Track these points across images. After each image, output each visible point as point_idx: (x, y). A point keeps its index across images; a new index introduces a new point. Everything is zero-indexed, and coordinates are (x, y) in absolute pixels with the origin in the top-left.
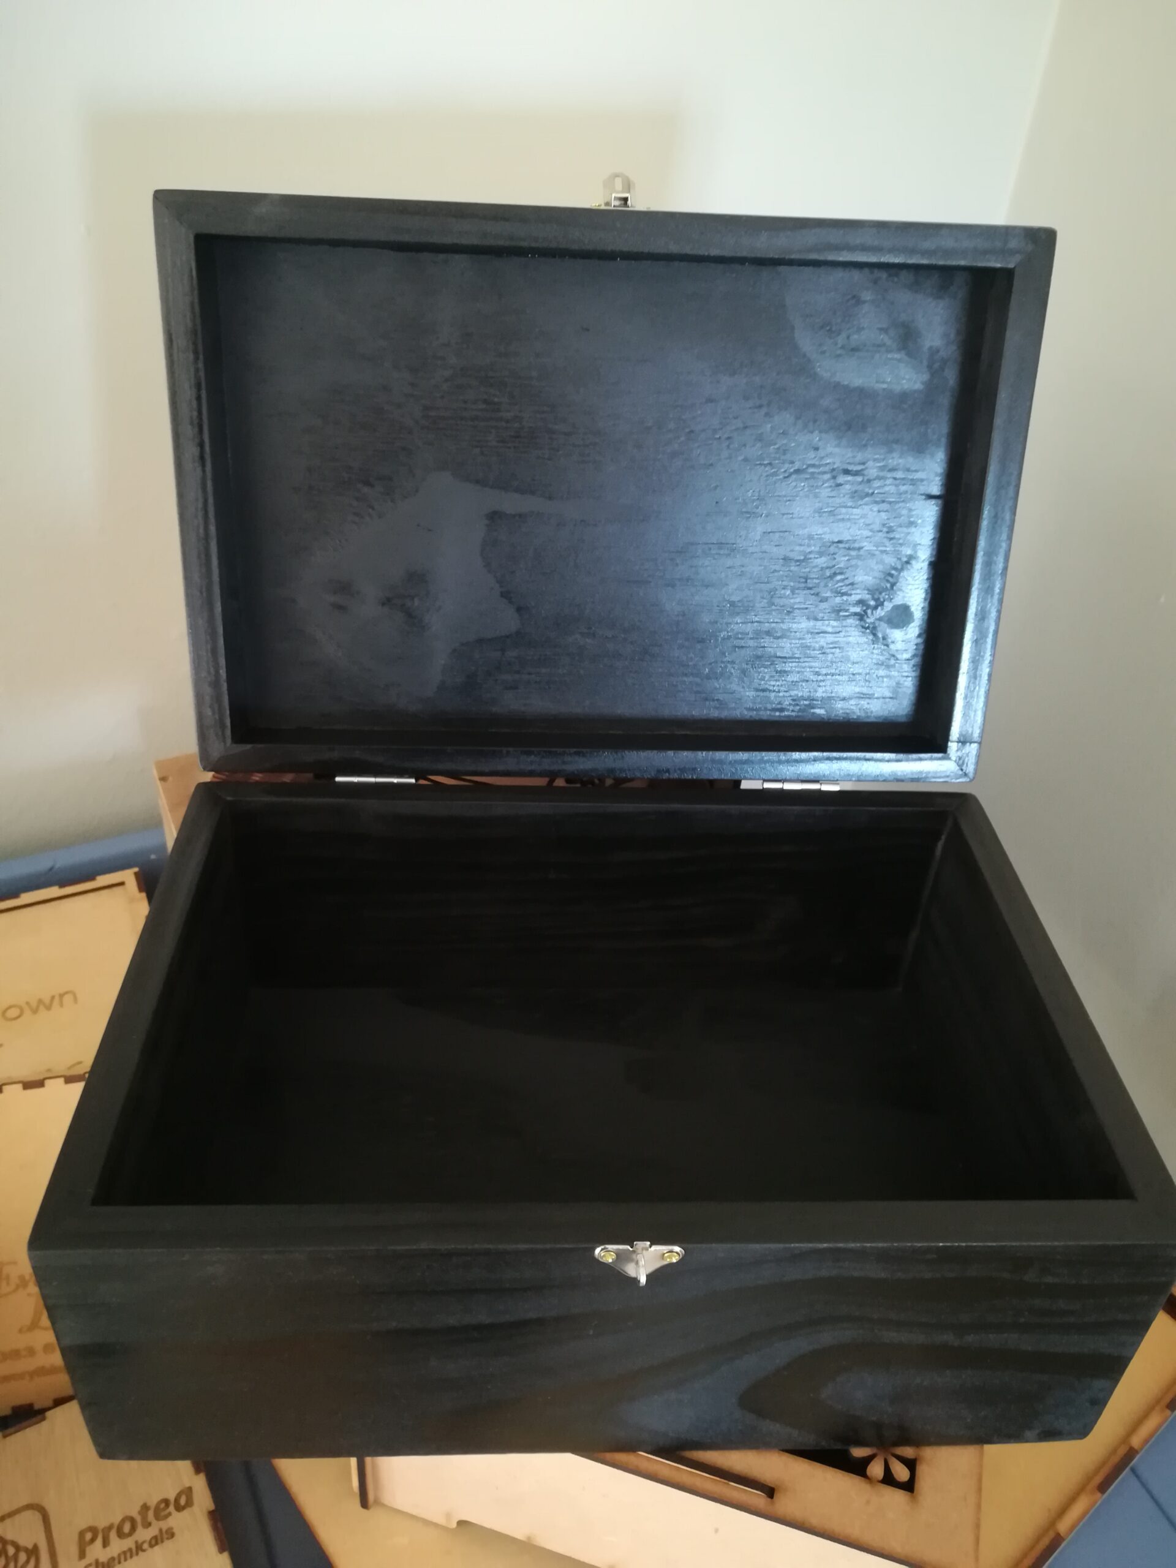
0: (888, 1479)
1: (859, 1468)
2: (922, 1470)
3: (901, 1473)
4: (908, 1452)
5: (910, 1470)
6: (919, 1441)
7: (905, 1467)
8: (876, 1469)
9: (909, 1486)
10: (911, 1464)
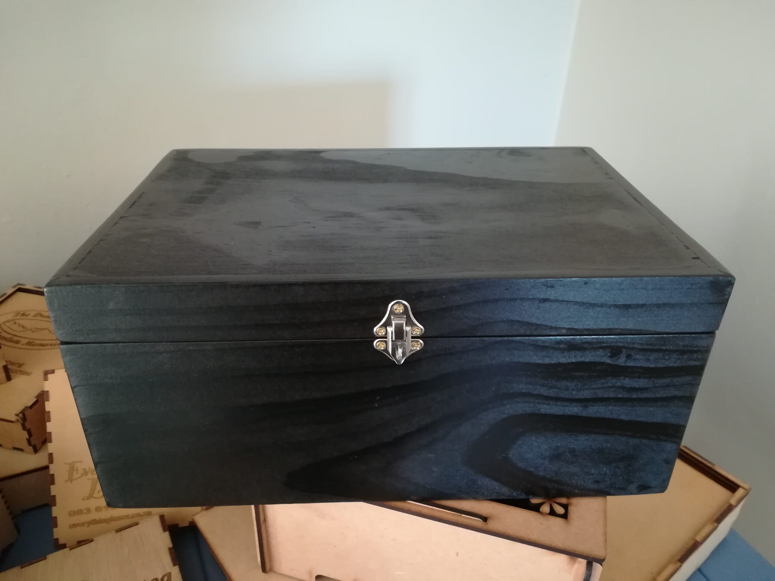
0: (553, 513)
1: (536, 508)
2: (571, 509)
3: (560, 510)
4: (564, 501)
5: (564, 508)
6: (570, 495)
7: (562, 508)
8: (546, 508)
9: (565, 516)
10: (566, 507)
